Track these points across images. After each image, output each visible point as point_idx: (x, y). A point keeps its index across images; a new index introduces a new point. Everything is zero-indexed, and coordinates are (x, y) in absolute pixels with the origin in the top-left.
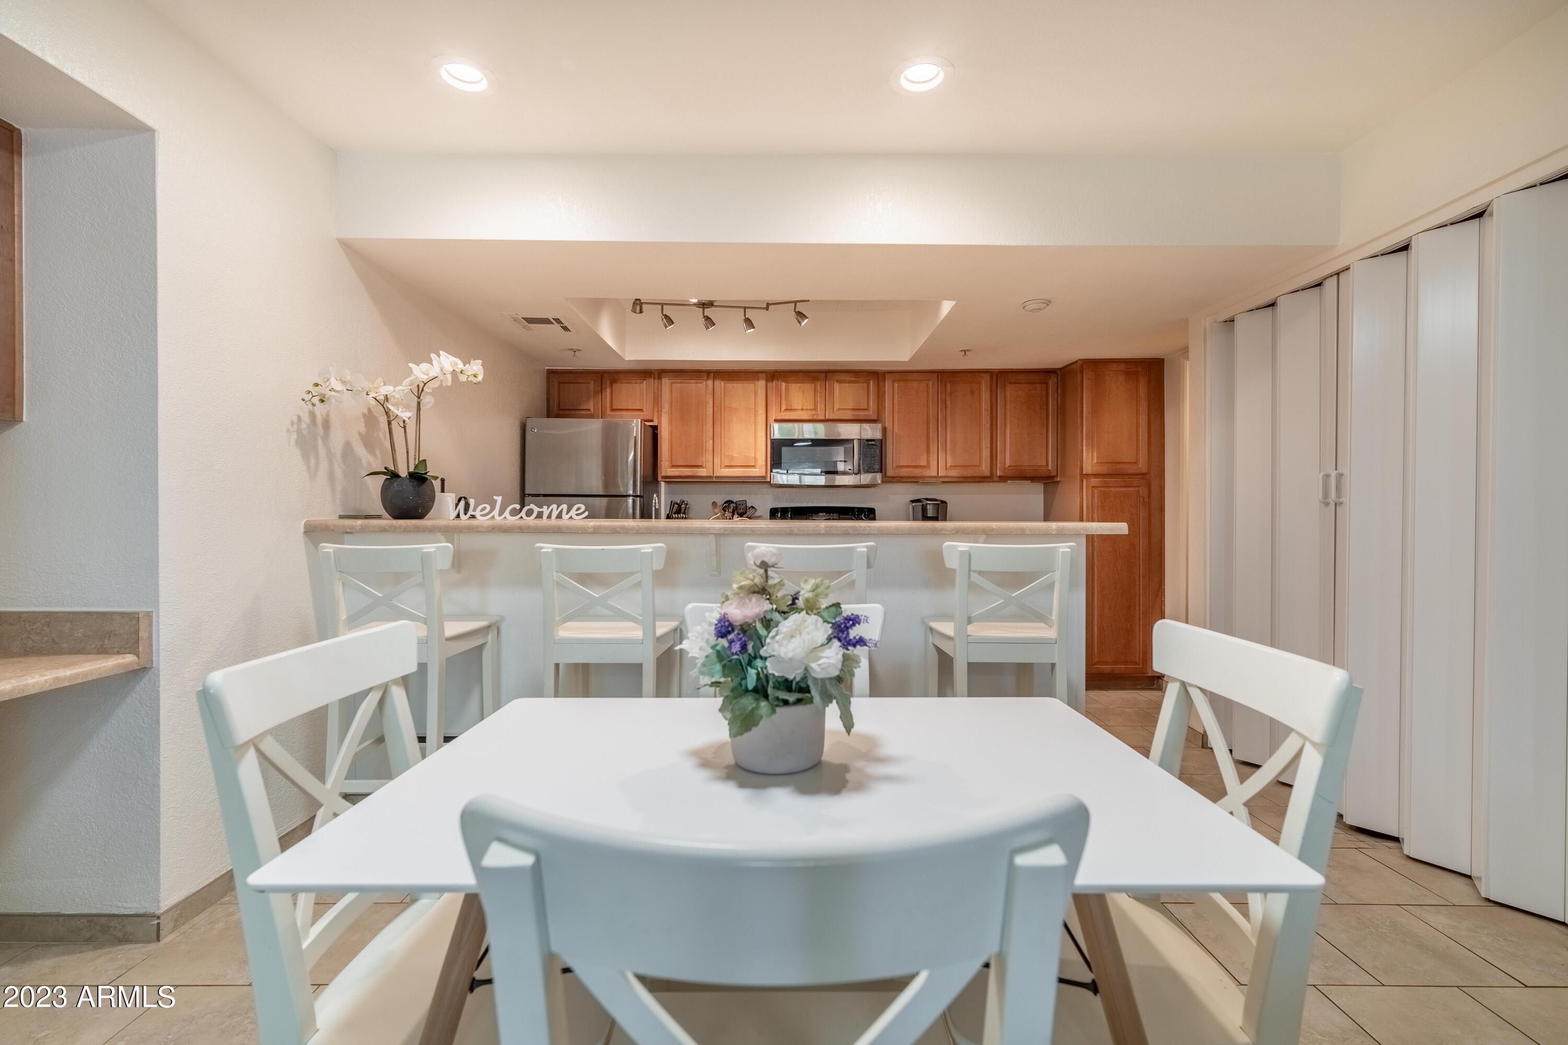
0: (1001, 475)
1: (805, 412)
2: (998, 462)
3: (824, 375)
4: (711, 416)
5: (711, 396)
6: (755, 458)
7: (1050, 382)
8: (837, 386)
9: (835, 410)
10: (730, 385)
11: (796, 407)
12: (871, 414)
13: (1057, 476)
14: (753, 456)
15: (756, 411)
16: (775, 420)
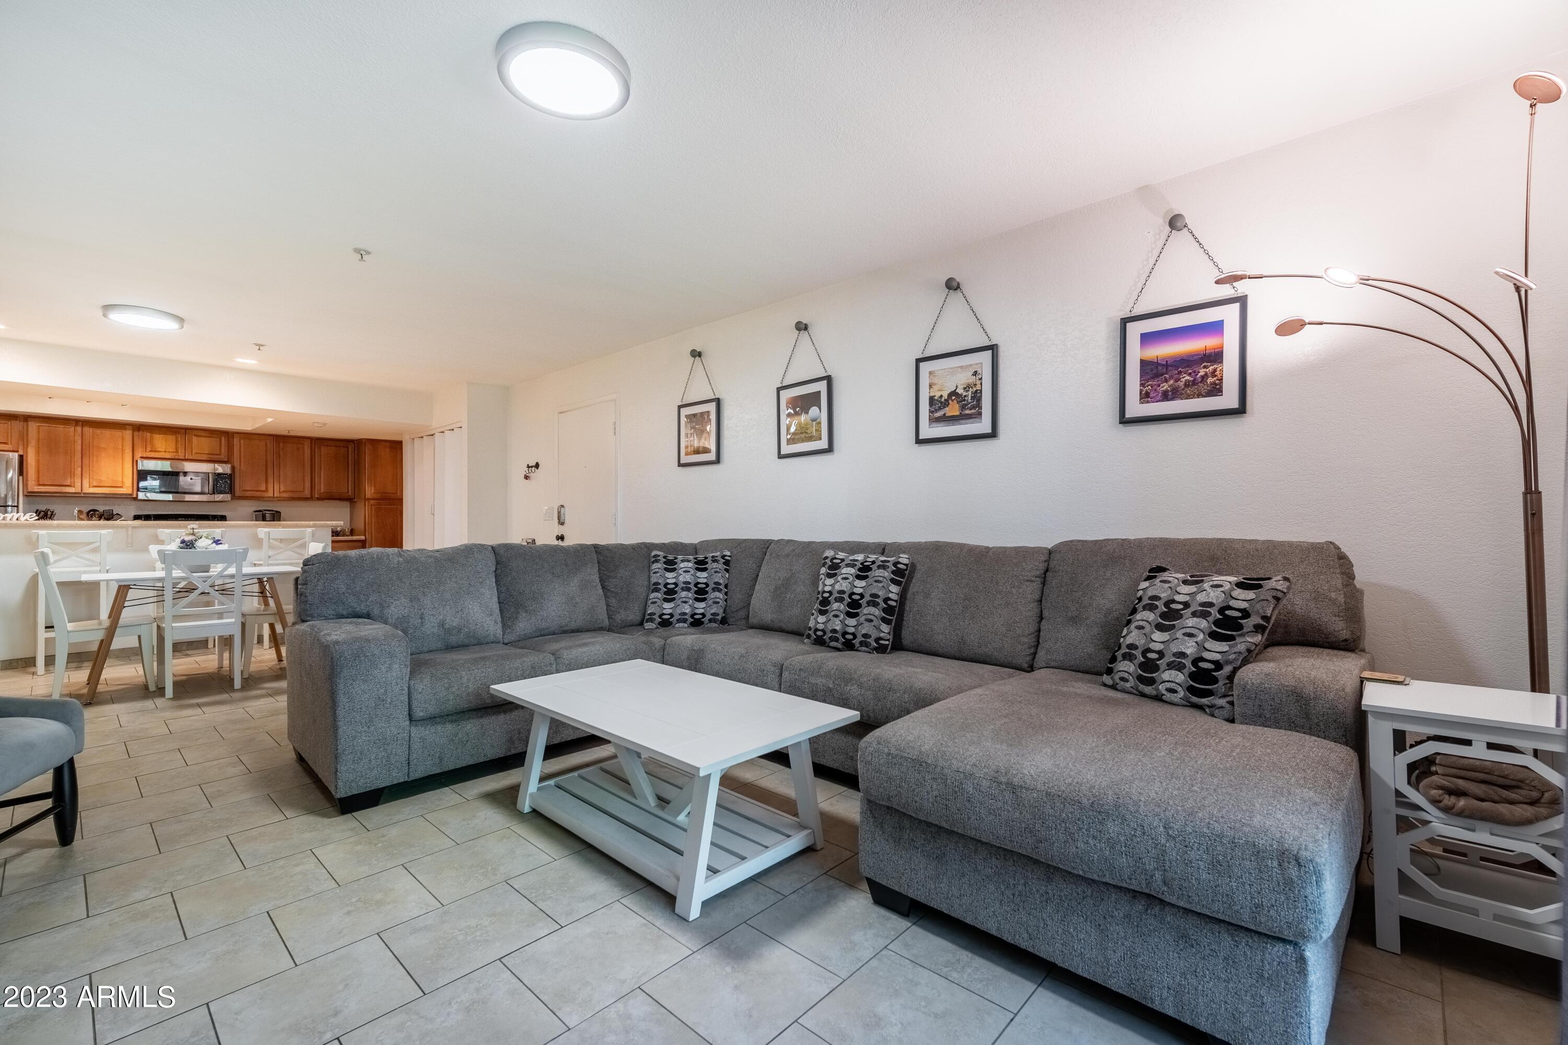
0: (318, 497)
1: (167, 453)
2: (316, 490)
3: (183, 431)
4: (80, 452)
5: (80, 434)
7: (348, 447)
8: (194, 439)
9: (193, 453)
10: (98, 433)
11: (160, 450)
12: (223, 457)
13: (355, 498)
14: (121, 480)
15: (123, 451)
16: (141, 457)
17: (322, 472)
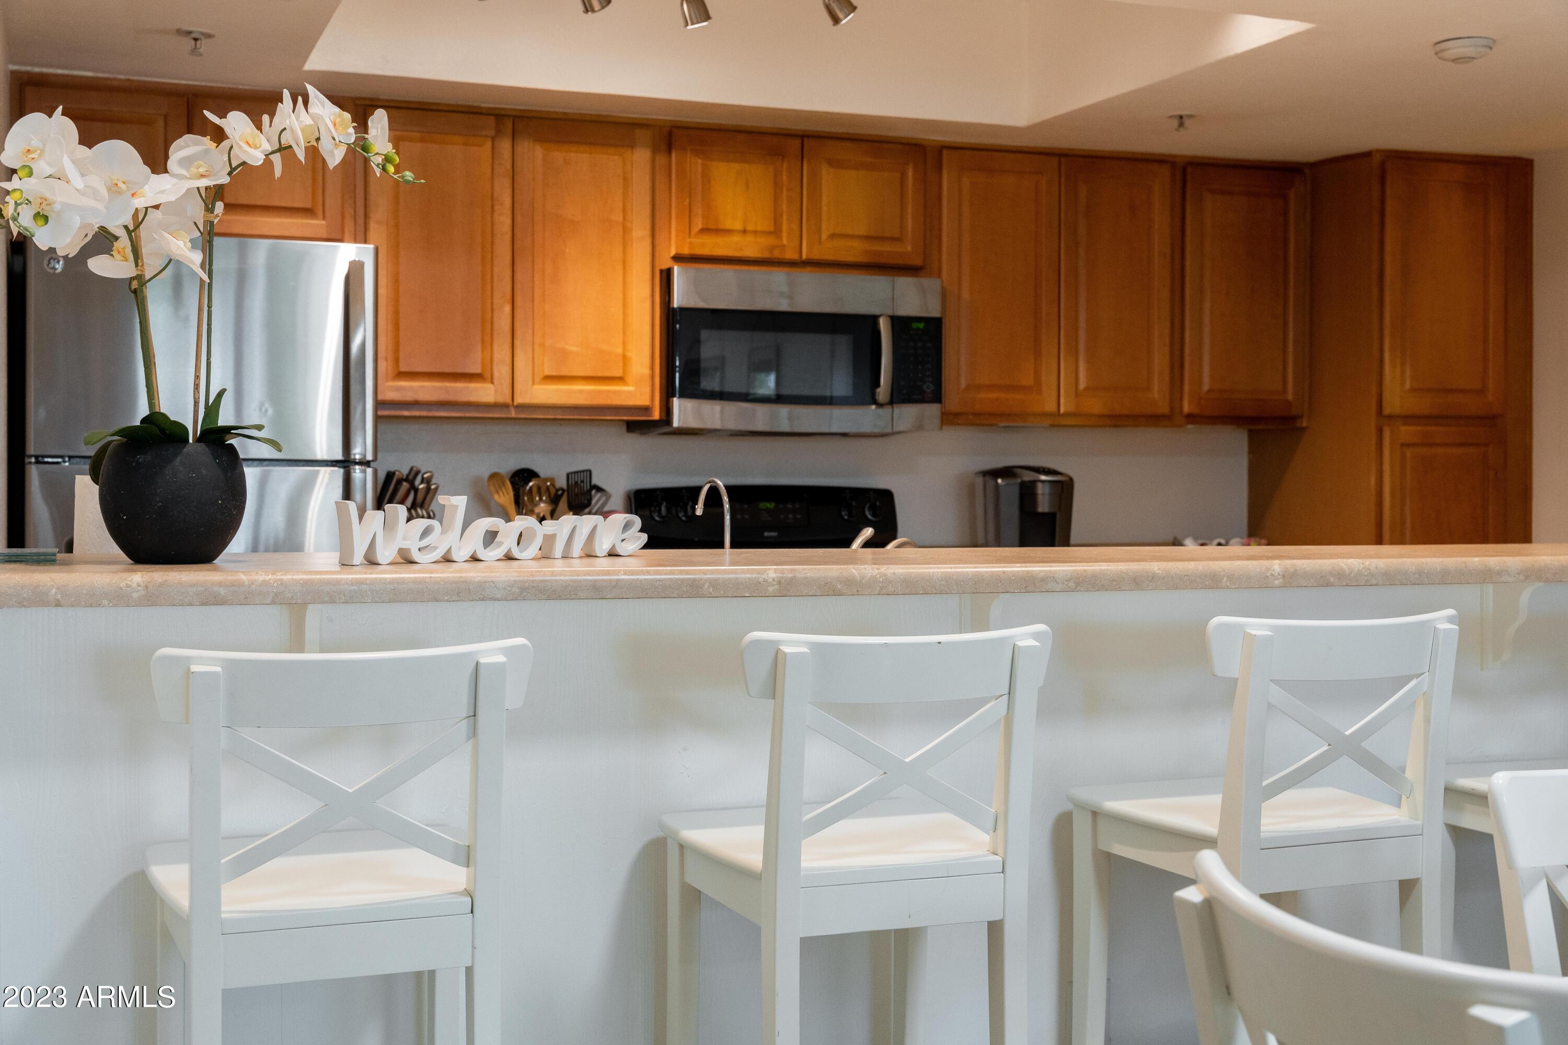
0: (1195, 411)
1: (750, 238)
2: (1186, 381)
3: (797, 143)
4: (508, 238)
5: (507, 183)
6: (624, 357)
7: (1292, 194)
8: (827, 175)
9: (824, 237)
10: (559, 156)
11: (729, 224)
12: (907, 250)
13: (1301, 417)
14: (620, 350)
15: (626, 230)
16: (678, 258)
17: (1207, 305)
